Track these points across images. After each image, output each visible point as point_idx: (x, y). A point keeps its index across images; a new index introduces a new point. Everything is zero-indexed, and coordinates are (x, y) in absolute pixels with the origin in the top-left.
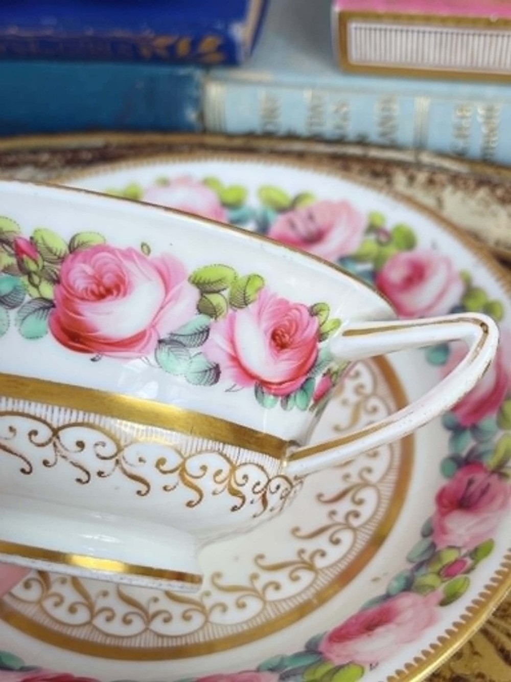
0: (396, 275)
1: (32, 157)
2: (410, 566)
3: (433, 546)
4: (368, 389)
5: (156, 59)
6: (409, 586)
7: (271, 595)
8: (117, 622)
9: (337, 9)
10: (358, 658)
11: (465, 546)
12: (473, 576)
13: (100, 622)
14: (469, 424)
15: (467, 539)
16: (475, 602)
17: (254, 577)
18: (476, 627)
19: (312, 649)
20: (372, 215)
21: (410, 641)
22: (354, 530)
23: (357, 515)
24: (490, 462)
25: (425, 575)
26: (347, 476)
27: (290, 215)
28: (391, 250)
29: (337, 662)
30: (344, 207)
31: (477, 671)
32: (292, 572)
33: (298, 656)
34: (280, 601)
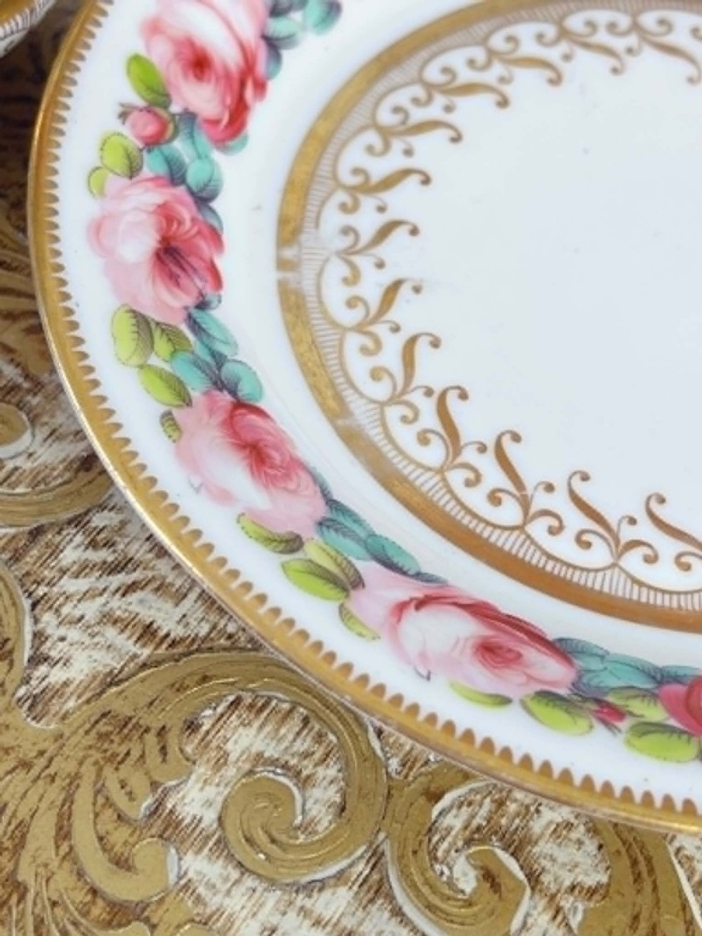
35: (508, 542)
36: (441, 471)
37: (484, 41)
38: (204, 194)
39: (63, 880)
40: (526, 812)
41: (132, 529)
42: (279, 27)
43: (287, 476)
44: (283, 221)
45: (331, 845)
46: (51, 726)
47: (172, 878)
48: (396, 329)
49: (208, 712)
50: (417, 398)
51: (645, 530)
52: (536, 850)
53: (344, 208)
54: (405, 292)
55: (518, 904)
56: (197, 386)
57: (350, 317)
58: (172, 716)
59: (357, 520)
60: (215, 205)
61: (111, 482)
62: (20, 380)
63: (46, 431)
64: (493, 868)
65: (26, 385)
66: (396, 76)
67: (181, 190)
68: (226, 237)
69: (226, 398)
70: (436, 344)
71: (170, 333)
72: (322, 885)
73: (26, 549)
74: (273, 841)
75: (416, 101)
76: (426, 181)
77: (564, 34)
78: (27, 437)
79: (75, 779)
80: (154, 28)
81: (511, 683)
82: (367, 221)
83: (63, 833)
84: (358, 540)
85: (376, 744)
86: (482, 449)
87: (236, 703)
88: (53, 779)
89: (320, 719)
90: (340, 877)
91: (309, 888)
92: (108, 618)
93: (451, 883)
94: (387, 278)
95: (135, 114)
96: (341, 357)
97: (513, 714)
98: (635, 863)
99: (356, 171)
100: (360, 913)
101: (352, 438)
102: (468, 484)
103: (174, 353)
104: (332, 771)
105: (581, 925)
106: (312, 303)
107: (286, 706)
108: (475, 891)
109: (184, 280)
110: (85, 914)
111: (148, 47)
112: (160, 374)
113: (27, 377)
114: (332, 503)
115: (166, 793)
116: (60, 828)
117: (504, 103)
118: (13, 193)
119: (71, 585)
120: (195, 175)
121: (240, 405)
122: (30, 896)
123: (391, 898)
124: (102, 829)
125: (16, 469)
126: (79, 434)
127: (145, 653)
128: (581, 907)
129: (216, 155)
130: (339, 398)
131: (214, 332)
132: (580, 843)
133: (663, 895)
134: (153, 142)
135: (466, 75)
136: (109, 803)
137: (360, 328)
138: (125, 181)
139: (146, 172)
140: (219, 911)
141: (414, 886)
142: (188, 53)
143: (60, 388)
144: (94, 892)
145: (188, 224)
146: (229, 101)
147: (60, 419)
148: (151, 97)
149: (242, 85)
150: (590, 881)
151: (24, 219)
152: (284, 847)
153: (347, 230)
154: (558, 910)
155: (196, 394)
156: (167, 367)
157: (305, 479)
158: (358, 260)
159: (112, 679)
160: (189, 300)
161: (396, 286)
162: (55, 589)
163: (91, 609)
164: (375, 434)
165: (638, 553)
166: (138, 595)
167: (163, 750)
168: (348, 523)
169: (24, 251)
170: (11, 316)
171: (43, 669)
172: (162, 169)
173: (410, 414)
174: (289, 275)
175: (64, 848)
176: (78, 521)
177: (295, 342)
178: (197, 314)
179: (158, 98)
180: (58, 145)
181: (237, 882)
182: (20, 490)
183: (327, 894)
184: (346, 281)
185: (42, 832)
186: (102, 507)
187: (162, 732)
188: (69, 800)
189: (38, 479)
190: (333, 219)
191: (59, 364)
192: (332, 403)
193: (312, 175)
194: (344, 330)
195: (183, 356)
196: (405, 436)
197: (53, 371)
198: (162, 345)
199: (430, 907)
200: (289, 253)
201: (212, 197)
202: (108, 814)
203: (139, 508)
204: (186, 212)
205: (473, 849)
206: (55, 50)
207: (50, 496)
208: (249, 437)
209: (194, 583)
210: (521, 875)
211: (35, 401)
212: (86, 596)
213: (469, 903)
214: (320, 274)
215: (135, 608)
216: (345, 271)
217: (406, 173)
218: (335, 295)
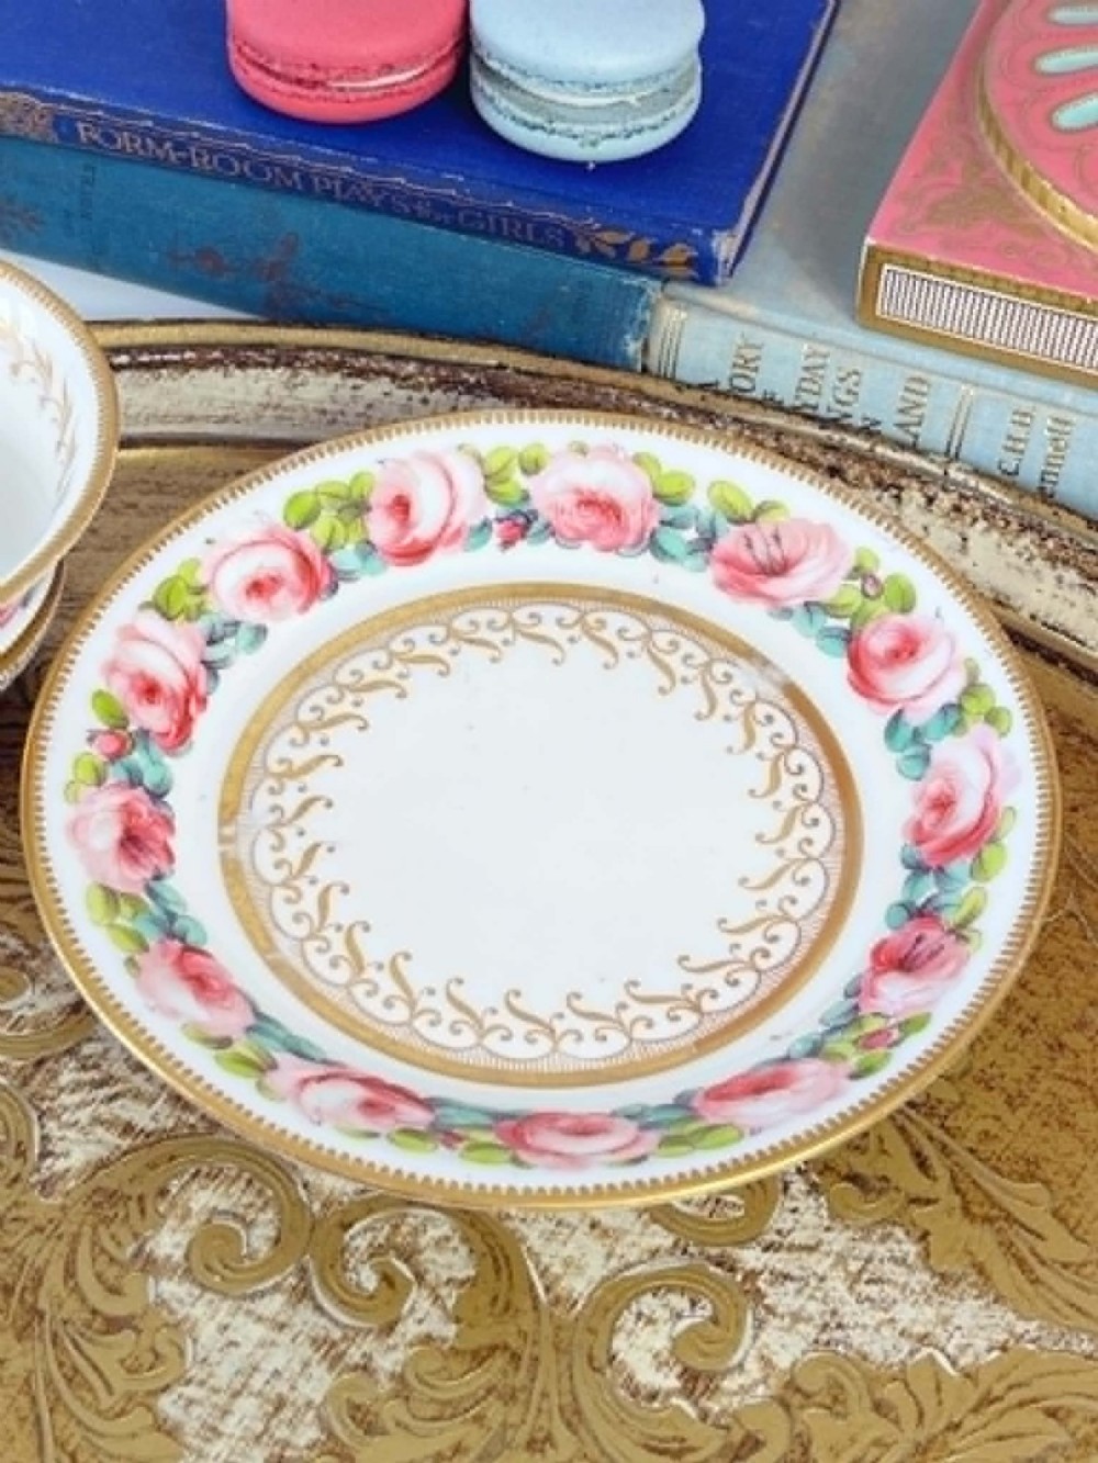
0: (879, 643)
1: (389, 365)
2: (821, 1029)
3: (856, 1008)
4: (812, 794)
5: (596, 256)
6: (816, 1051)
7: (640, 1032)
8: (443, 1028)
9: (869, 241)
10: (738, 1121)
11: (895, 1016)
12: (896, 1051)
13: (421, 1024)
14: (933, 864)
15: (899, 1007)
16: (892, 1081)
17: (622, 1006)
18: (887, 1109)
19: (683, 1103)
20: (860, 552)
21: (804, 1111)
22: (759, 972)
23: (766, 954)
24: (950, 917)
25: (839, 1041)
26: (763, 903)
27: (747, 528)
28: (878, 608)
29: (712, 1121)
30: (828, 532)
31: (880, 1174)
32: (672, 1009)
33: (665, 1107)
34: (650, 1042)
35: (397, 1034)
36: (348, 986)
37: (385, 647)
38: (159, 791)
39: (71, 1306)
40: (415, 1232)
41: (114, 1054)
42: (215, 653)
43: (224, 998)
44: (223, 806)
45: (269, 1267)
46: (57, 1200)
47: (152, 1298)
48: (313, 882)
49: (175, 1182)
50: (330, 933)
51: (505, 1018)
52: (422, 1258)
53: (272, 791)
54: (321, 851)
55: (408, 1294)
56: (152, 938)
57: (276, 876)
58: (148, 1187)
59: (278, 1025)
60: (167, 799)
61: (96, 1020)
62: (21, 949)
63: (43, 986)
64: (389, 1272)
65: (26, 952)
66: (314, 682)
67: (139, 791)
68: (177, 823)
69: (177, 944)
70: (345, 890)
71: (133, 900)
72: (263, 1294)
73: (32, 1076)
74: (226, 1267)
75: (330, 700)
76: (339, 763)
77: (452, 634)
78: (28, 993)
79: (76, 1237)
80: (112, 668)
81: (384, 1125)
82: (291, 800)
83: (70, 1273)
84: (276, 1039)
85: (302, 1193)
86: (380, 967)
87: (196, 1175)
88: (60, 1237)
89: (261, 1180)
90: (276, 1288)
91: (252, 1297)
92: (97, 1121)
93: (358, 1285)
94: (306, 842)
95: (100, 737)
96: (270, 907)
97: (382, 1142)
98: (495, 1260)
99: (281, 761)
100: (290, 1312)
101: (278, 968)
102: (369, 994)
103: (136, 914)
104: (270, 1214)
105: (454, 1307)
106: (247, 867)
107: (233, 1173)
108: (376, 1290)
109: (143, 860)
110: (89, 1326)
111: (109, 684)
112: (125, 931)
113: (27, 946)
114: (258, 1015)
115: (146, 1241)
116: (67, 1270)
117: (402, 695)
118: (9, 804)
119: (66, 1099)
120: (150, 779)
121: (189, 949)
122: (47, 1317)
123: (313, 1298)
124: (98, 1268)
125: (22, 1017)
126: (70, 986)
127: (126, 1143)
128: (454, 1294)
129: (167, 760)
130: (269, 939)
131: (168, 895)
132: (455, 1250)
133: (516, 1279)
134: (115, 757)
135: (372, 675)
136: (103, 1250)
137: (285, 884)
138: (94, 789)
139: (111, 781)
140: (186, 1318)
141: (330, 1289)
142: (140, 684)
143: (53, 953)
144: (94, 1312)
145: (145, 816)
146: (176, 716)
147: (54, 976)
148: (112, 721)
149: (187, 701)
150: (461, 1275)
151: (18, 822)
152: (233, 1270)
153: (274, 808)
154: (437, 1298)
155: (152, 943)
156: (129, 925)
157: (238, 998)
158: (284, 831)
159: (103, 1164)
160: (148, 875)
161: (314, 848)
162: (56, 1104)
163: (84, 1116)
164: (297, 963)
165: (497, 1034)
166: (119, 1102)
167: (143, 1212)
168: (271, 1028)
169: (20, 848)
170: (12, 900)
171: (49, 1161)
172: (123, 776)
173: (324, 945)
174: (229, 848)
175: (71, 1284)
176: (70, 1052)
177: (233, 899)
178: (154, 884)
179: (118, 723)
180: (42, 768)
181: (200, 1297)
182: (26, 1032)
183: (266, 1300)
184: (274, 849)
185: (54, 1276)
186: (90, 1040)
187: (141, 1199)
188: (74, 1251)
189: (39, 1024)
190: (263, 800)
191: (51, 935)
192: (262, 943)
193: (246, 768)
194: (272, 886)
195: (141, 917)
196: (320, 963)
197: (46, 940)
198: (126, 909)
199: (342, 1302)
200: (228, 831)
201: (165, 793)
202: (103, 1259)
203: (117, 1033)
204: (144, 807)
205: (375, 1260)
206: (38, 687)
207: (50, 1035)
208: (193, 971)
209: (164, 1086)
210: (409, 1274)
211: (33, 964)
212: (78, 1107)
213: (371, 1297)
214: (254, 843)
215: (117, 1111)
216: (273, 840)
217: (323, 758)
218: (265, 859)
